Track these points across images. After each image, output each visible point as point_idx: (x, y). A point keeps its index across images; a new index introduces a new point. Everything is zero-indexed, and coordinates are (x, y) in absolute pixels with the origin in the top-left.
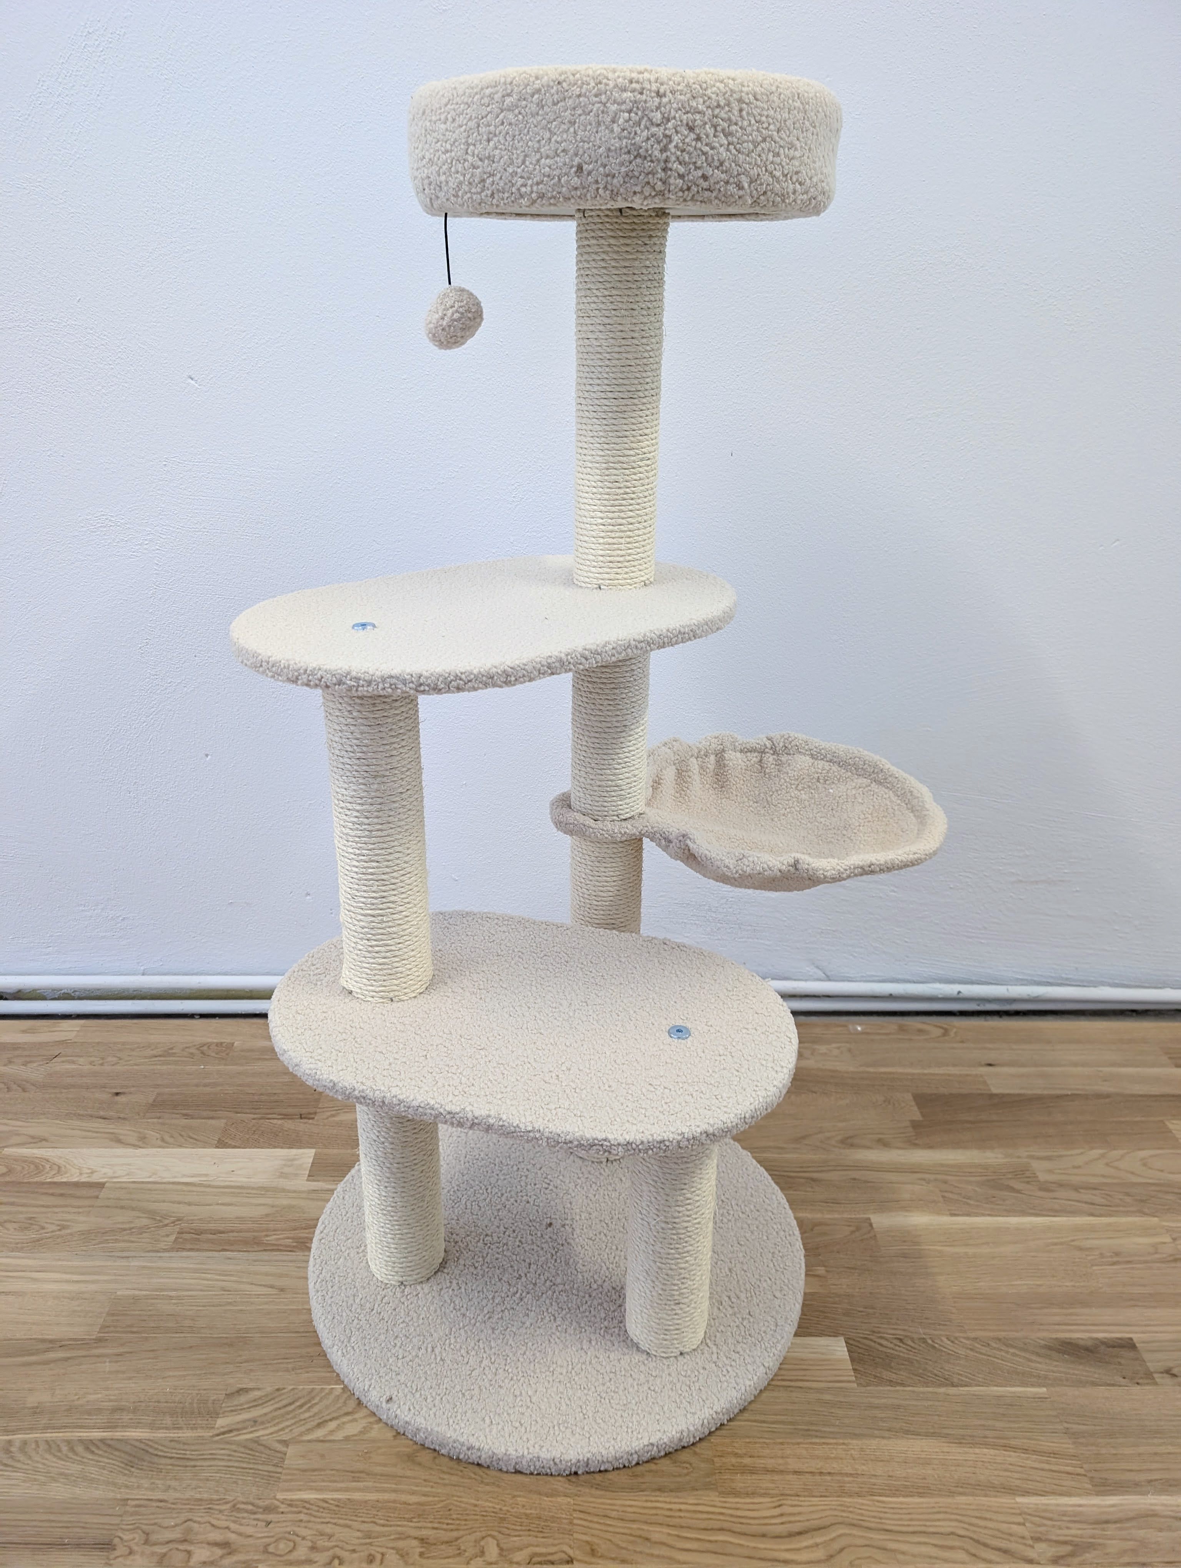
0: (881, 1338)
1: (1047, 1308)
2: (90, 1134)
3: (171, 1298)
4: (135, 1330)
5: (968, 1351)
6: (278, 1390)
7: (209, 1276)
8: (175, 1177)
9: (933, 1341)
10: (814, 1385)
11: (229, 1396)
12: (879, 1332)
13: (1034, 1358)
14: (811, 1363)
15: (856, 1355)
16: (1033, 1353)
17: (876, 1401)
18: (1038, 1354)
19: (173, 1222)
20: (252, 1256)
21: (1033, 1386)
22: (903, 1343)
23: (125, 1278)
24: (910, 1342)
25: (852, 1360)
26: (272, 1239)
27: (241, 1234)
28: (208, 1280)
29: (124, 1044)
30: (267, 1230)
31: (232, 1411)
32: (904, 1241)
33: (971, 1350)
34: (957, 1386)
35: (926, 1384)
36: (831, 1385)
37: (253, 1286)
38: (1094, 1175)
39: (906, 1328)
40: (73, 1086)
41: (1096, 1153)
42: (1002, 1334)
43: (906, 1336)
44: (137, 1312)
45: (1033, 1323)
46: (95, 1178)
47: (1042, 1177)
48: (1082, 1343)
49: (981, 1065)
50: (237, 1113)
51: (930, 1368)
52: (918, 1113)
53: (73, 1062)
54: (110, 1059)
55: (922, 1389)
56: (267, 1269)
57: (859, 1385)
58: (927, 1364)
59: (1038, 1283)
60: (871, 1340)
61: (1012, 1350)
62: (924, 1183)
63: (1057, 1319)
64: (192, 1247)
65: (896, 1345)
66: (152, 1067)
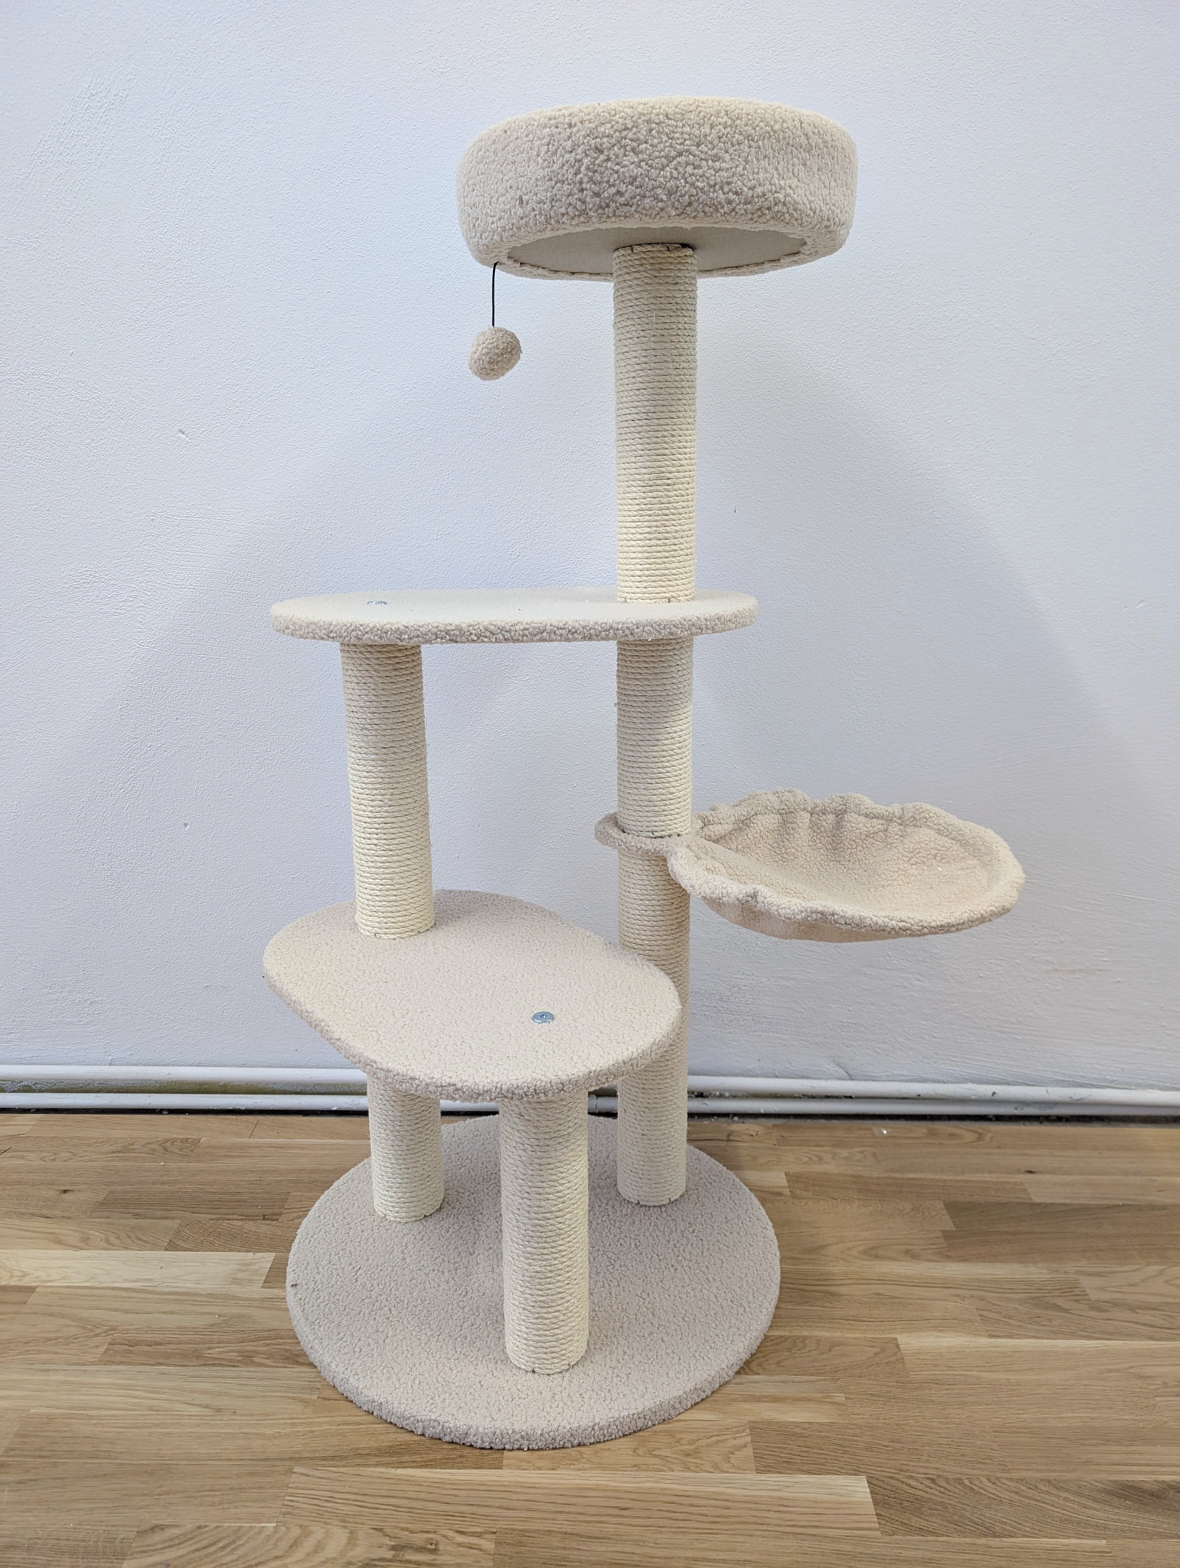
0: (911, 1477)
1: (1103, 1444)
2: (28, 1234)
3: (90, 1417)
4: (44, 1453)
5: (1012, 1495)
6: (199, 1527)
7: (137, 1393)
8: (114, 1282)
9: (972, 1483)
10: (830, 1533)
11: (142, 1533)
12: (908, 1471)
13: (1090, 1503)
14: (827, 1505)
15: (879, 1497)
16: (1088, 1497)
17: (905, 1553)
18: (1095, 1500)
19: (105, 1332)
20: (189, 1371)
21: (1090, 1537)
22: (936, 1484)
23: (42, 1394)
24: (944, 1484)
25: (876, 1503)
26: (215, 1352)
27: (180, 1346)
28: (135, 1397)
29: (80, 1138)
30: (211, 1342)
31: (142, 1552)
32: (936, 1365)
33: (1016, 1493)
34: (999, 1537)
35: (963, 1534)
36: (849, 1533)
37: (184, 1405)
38: (1151, 1294)
39: (937, 1466)
40: (18, 1183)
41: (1154, 1269)
42: (1052, 1475)
43: (939, 1476)
44: (50, 1434)
45: (1087, 1463)
46: (26, 1282)
47: (1094, 1295)
48: (1146, 1486)
49: (1019, 1172)
50: (194, 1213)
51: (967, 1515)
52: (950, 1223)
53: (23, 1157)
54: (63, 1154)
55: (957, 1540)
56: (205, 1386)
57: (884, 1533)
58: (963, 1509)
59: (1093, 1415)
60: (898, 1480)
61: (1065, 1495)
62: (956, 1299)
63: (1116, 1458)
64: (123, 1359)
65: (927, 1487)
66: (105, 1164)
